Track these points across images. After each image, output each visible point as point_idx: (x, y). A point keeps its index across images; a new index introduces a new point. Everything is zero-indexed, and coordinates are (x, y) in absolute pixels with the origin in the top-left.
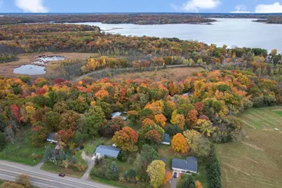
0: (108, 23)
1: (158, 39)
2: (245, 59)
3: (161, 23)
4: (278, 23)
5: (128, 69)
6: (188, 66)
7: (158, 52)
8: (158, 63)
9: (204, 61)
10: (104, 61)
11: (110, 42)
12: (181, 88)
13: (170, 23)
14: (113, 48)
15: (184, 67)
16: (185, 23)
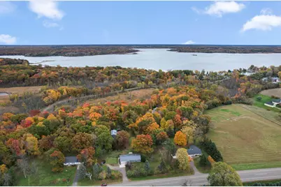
0: (34, 56)
1: (103, 68)
2: (181, 78)
3: (91, 54)
4: (185, 52)
5: (90, 96)
6: (142, 88)
7: (110, 79)
8: (116, 88)
9: (153, 82)
10: (65, 91)
11: (57, 73)
12: (152, 103)
13: (100, 54)
14: (62, 79)
15: (139, 89)
16: (113, 53)
